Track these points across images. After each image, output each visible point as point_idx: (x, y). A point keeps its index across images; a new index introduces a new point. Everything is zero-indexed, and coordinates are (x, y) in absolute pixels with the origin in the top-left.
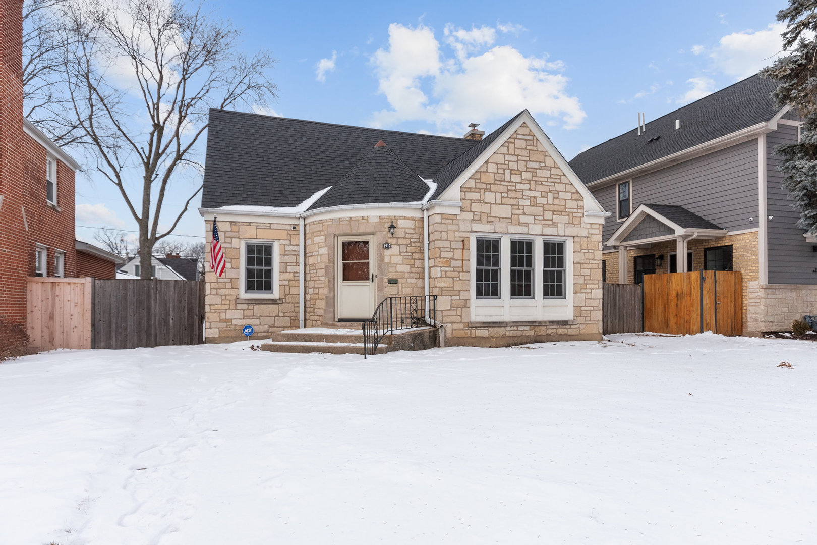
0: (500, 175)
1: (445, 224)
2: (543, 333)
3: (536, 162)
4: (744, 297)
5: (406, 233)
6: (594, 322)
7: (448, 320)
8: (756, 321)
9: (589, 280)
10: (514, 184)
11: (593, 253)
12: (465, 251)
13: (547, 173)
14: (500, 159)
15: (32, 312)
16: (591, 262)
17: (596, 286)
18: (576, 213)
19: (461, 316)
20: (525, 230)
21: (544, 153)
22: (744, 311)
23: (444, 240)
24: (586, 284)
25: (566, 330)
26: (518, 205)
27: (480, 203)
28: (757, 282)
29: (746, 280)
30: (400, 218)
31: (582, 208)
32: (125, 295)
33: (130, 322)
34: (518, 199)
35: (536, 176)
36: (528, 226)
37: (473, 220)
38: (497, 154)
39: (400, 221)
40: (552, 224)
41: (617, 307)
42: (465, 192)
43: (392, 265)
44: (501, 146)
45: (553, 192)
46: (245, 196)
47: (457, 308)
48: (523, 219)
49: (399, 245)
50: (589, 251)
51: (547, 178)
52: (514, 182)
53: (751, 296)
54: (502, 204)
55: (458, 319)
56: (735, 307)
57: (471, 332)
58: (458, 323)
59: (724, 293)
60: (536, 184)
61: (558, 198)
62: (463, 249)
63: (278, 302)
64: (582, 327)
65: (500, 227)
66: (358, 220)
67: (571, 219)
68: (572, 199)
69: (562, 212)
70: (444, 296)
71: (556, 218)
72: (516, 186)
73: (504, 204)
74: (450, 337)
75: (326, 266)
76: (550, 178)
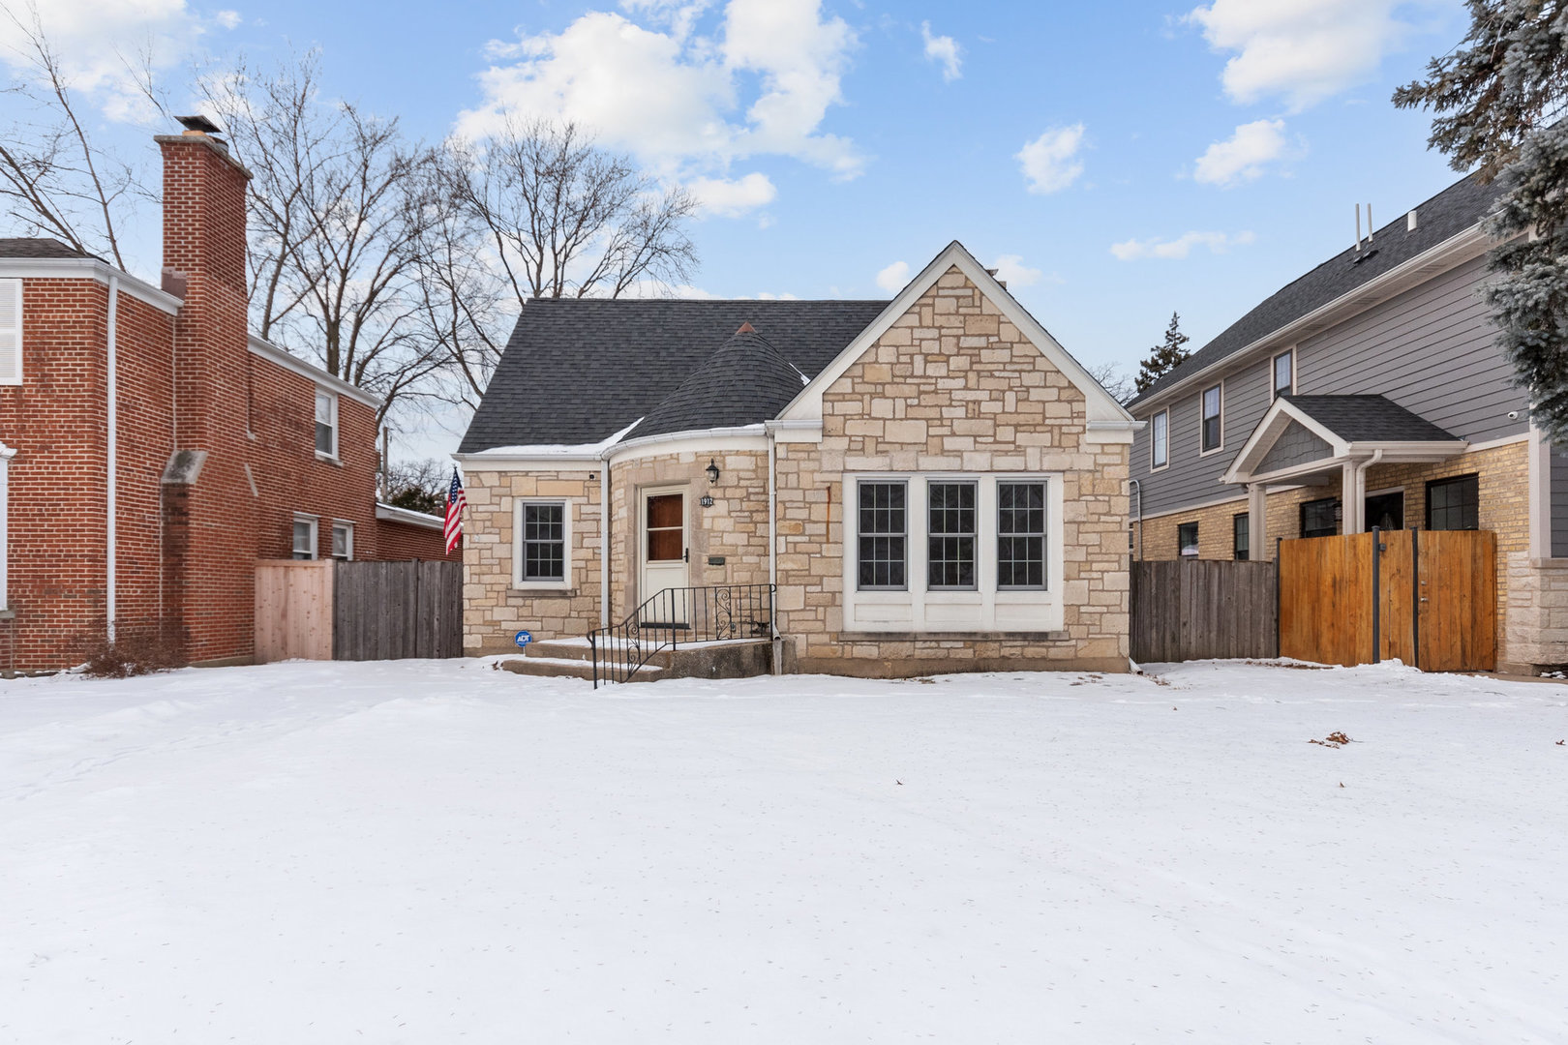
0: (903, 366)
1: (794, 460)
2: (995, 654)
3: (980, 335)
4: (1499, 586)
5: (740, 479)
6: (1108, 636)
7: (800, 627)
8: (1524, 639)
9: (1097, 554)
10: (933, 381)
11: (1109, 501)
12: (831, 505)
13: (1003, 355)
14: (902, 337)
15: (261, 607)
16: (1103, 518)
17: (1115, 566)
18: (1068, 426)
19: (824, 621)
20: (955, 463)
21: (998, 319)
22: (1500, 617)
23: (792, 489)
24: (1092, 562)
25: (1044, 650)
26: (941, 418)
27: (863, 419)
28: (1525, 554)
29: (1504, 548)
30: (730, 453)
31: (1081, 415)
32: (377, 583)
33: (382, 624)
34: (941, 406)
35: (980, 362)
36: (961, 457)
37: (849, 450)
38: (897, 328)
39: (729, 459)
40: (1015, 451)
41: (1214, 607)
42: (833, 402)
43: (715, 534)
44: (905, 313)
45: (1016, 389)
46: (528, 430)
47: (817, 606)
48: (950, 444)
49: (728, 499)
50: (1099, 498)
51: (1004, 364)
52: (932, 377)
53: (1514, 583)
54: (907, 419)
55: (819, 626)
56: (1473, 608)
57: (843, 649)
58: (818, 633)
59: (1440, 578)
60: (979, 376)
61: (1027, 400)
62: (829, 503)
63: (569, 594)
64: (1081, 644)
65: (901, 460)
66: (665, 460)
67: (1057, 437)
68: (1059, 400)
69: (1035, 426)
70: (791, 585)
71: (1022, 438)
72: (936, 384)
73: (912, 419)
74: (804, 658)
75: (626, 537)
76: (1011, 362)
